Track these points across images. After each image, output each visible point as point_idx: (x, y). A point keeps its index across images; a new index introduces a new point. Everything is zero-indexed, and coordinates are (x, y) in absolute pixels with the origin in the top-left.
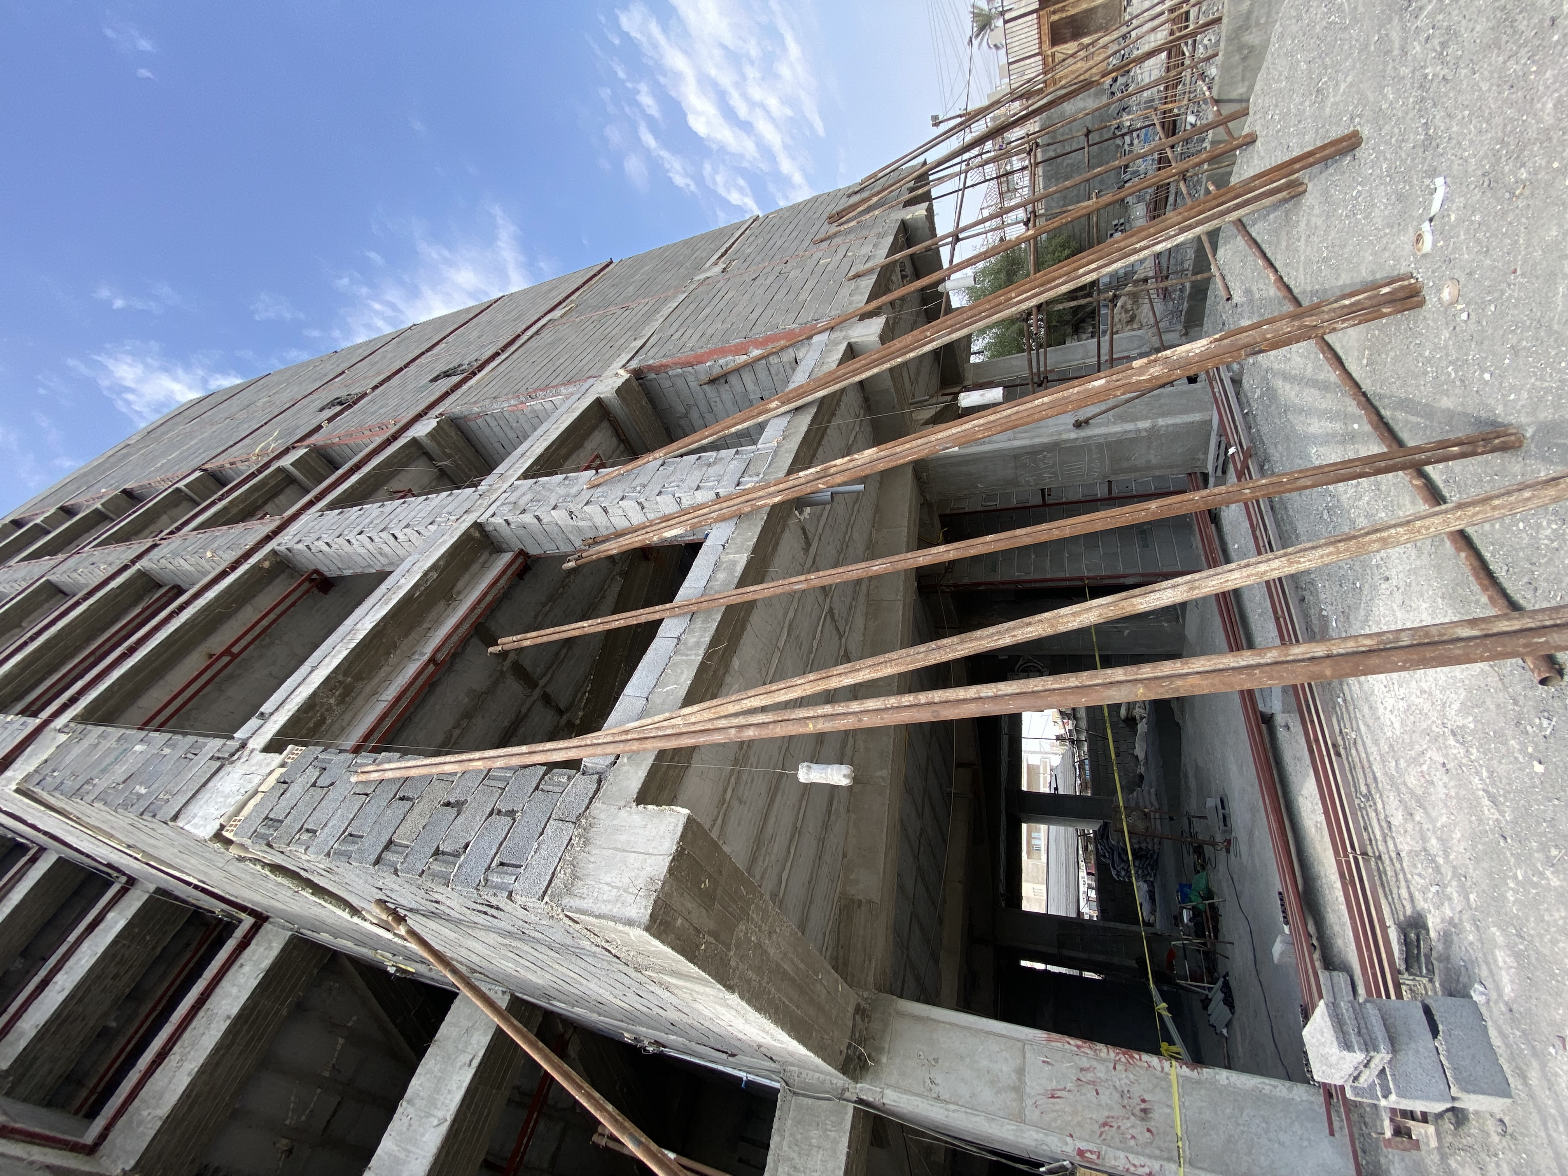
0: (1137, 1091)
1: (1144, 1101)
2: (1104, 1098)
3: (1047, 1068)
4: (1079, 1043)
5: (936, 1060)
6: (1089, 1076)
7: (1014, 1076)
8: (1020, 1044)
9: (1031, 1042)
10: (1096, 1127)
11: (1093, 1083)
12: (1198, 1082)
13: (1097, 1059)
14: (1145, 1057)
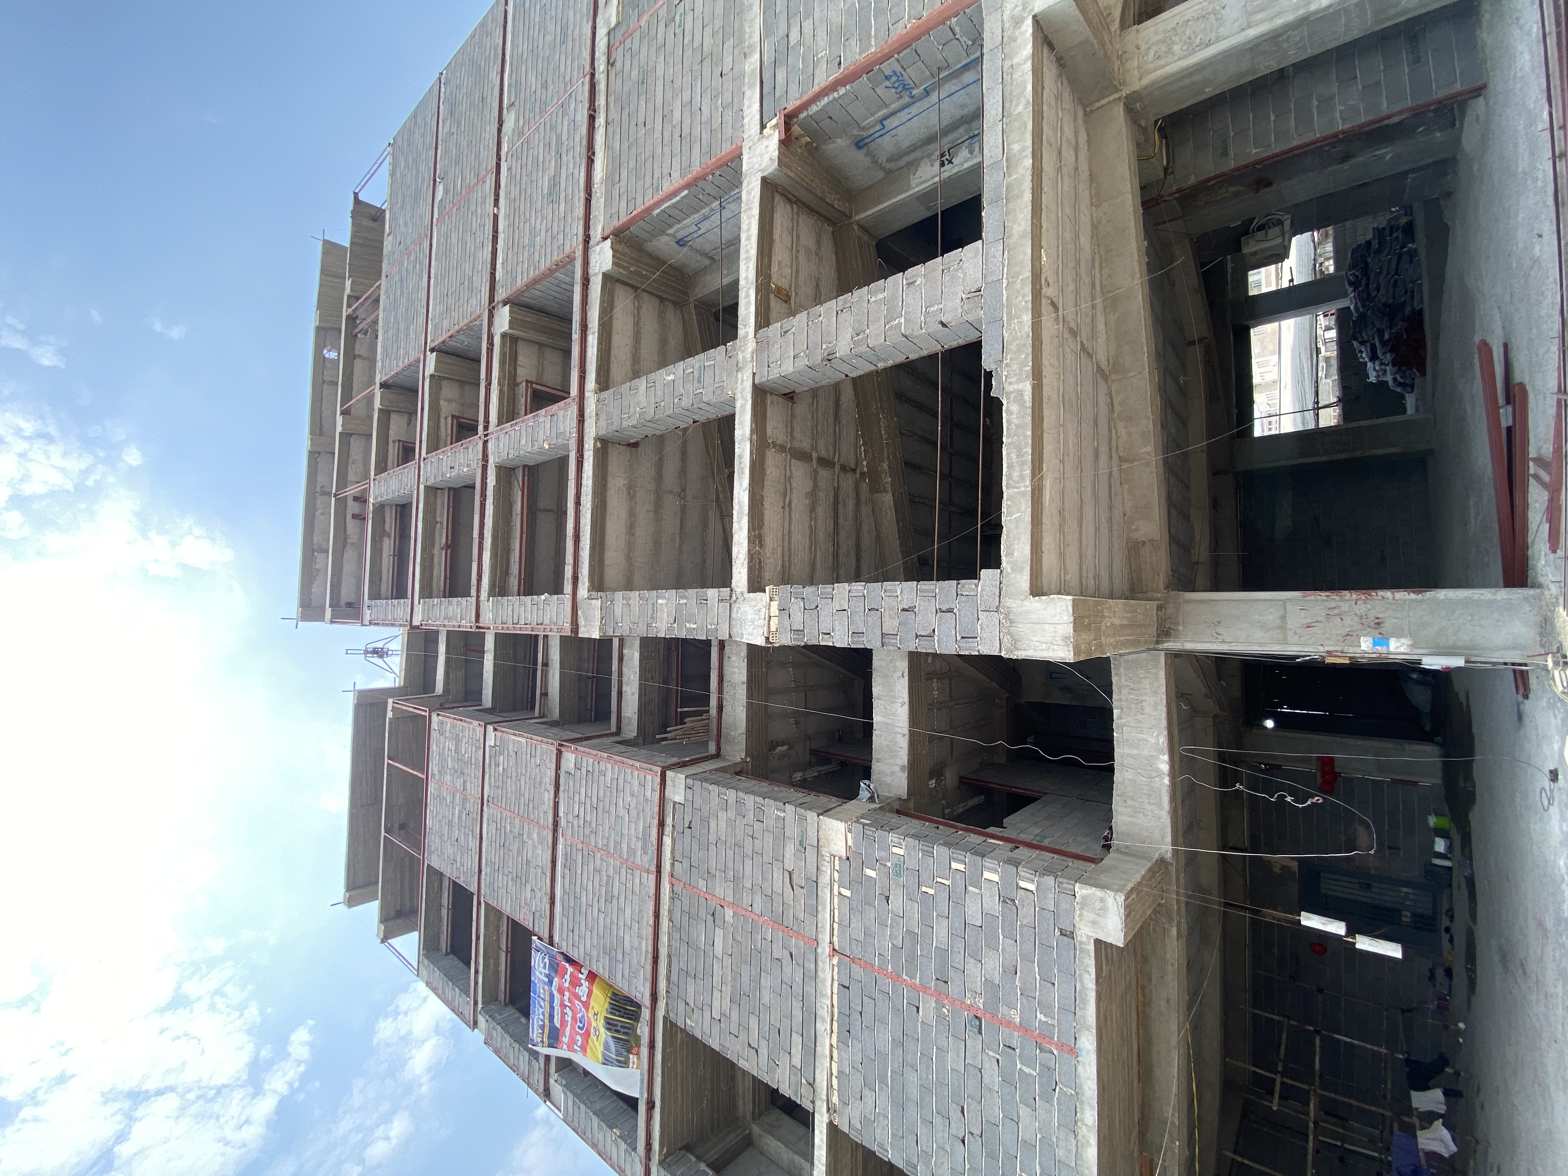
0: (1372, 614)
1: (1378, 618)
2: (1347, 621)
3: (1303, 612)
4: (1328, 594)
5: (1219, 622)
6: (1336, 611)
7: (1278, 621)
8: (1281, 603)
9: (1290, 600)
10: (1341, 638)
11: (1339, 615)
12: (1421, 601)
13: (1342, 600)
14: (1381, 593)
